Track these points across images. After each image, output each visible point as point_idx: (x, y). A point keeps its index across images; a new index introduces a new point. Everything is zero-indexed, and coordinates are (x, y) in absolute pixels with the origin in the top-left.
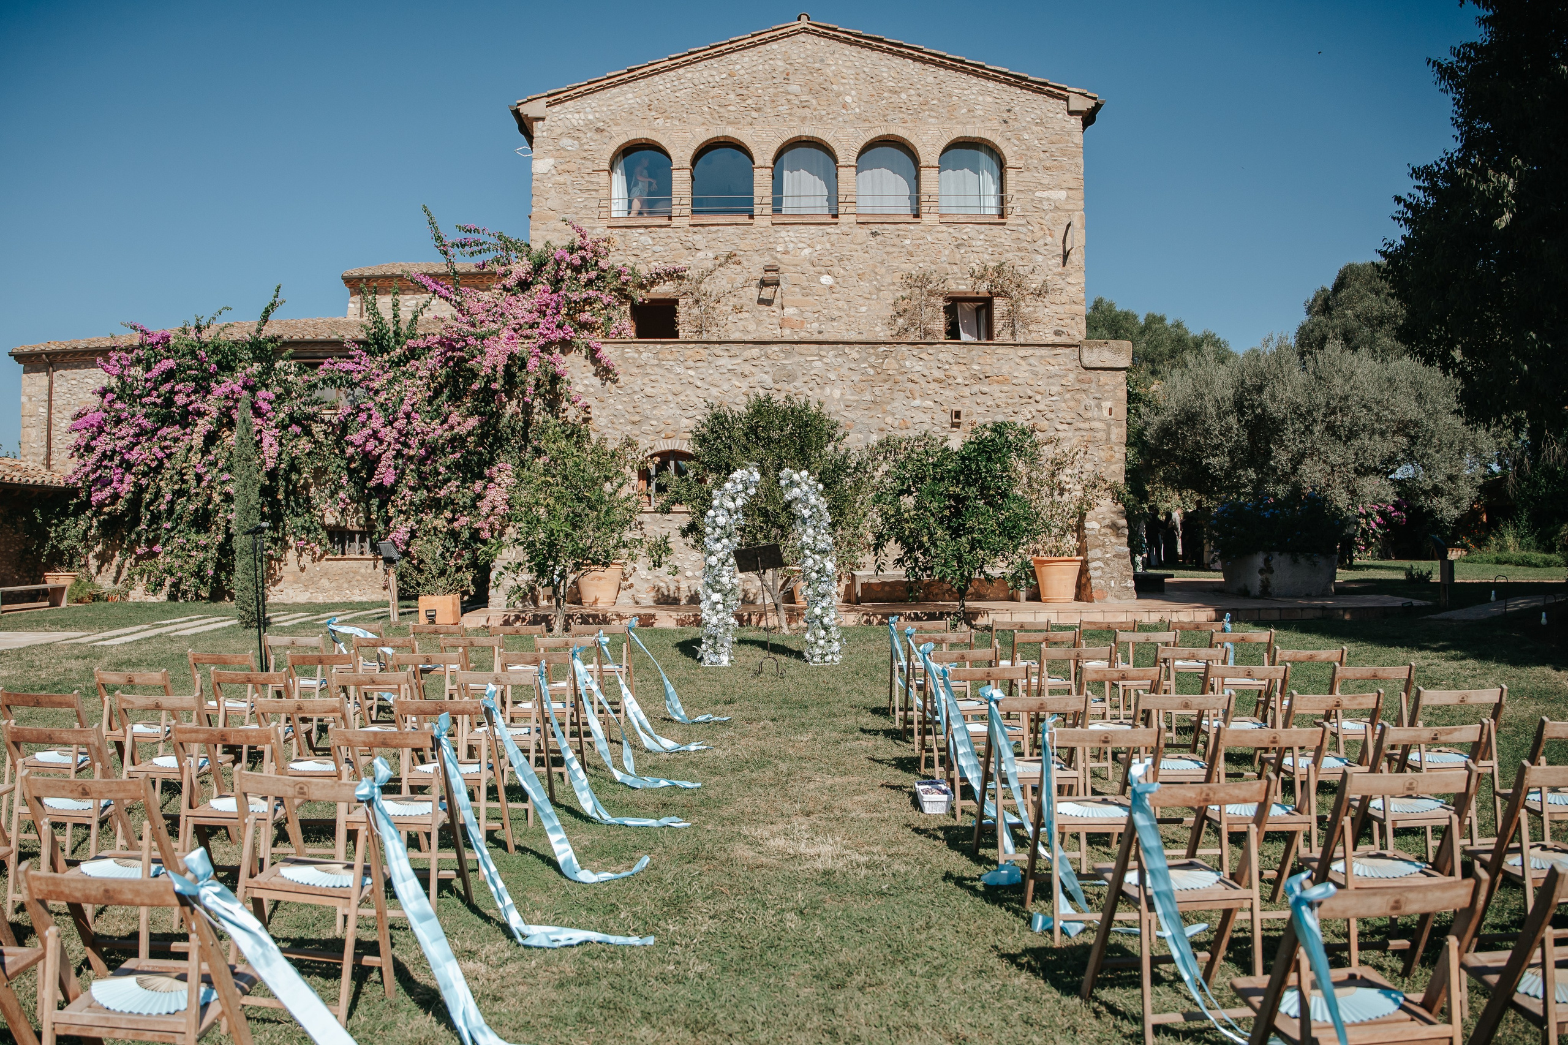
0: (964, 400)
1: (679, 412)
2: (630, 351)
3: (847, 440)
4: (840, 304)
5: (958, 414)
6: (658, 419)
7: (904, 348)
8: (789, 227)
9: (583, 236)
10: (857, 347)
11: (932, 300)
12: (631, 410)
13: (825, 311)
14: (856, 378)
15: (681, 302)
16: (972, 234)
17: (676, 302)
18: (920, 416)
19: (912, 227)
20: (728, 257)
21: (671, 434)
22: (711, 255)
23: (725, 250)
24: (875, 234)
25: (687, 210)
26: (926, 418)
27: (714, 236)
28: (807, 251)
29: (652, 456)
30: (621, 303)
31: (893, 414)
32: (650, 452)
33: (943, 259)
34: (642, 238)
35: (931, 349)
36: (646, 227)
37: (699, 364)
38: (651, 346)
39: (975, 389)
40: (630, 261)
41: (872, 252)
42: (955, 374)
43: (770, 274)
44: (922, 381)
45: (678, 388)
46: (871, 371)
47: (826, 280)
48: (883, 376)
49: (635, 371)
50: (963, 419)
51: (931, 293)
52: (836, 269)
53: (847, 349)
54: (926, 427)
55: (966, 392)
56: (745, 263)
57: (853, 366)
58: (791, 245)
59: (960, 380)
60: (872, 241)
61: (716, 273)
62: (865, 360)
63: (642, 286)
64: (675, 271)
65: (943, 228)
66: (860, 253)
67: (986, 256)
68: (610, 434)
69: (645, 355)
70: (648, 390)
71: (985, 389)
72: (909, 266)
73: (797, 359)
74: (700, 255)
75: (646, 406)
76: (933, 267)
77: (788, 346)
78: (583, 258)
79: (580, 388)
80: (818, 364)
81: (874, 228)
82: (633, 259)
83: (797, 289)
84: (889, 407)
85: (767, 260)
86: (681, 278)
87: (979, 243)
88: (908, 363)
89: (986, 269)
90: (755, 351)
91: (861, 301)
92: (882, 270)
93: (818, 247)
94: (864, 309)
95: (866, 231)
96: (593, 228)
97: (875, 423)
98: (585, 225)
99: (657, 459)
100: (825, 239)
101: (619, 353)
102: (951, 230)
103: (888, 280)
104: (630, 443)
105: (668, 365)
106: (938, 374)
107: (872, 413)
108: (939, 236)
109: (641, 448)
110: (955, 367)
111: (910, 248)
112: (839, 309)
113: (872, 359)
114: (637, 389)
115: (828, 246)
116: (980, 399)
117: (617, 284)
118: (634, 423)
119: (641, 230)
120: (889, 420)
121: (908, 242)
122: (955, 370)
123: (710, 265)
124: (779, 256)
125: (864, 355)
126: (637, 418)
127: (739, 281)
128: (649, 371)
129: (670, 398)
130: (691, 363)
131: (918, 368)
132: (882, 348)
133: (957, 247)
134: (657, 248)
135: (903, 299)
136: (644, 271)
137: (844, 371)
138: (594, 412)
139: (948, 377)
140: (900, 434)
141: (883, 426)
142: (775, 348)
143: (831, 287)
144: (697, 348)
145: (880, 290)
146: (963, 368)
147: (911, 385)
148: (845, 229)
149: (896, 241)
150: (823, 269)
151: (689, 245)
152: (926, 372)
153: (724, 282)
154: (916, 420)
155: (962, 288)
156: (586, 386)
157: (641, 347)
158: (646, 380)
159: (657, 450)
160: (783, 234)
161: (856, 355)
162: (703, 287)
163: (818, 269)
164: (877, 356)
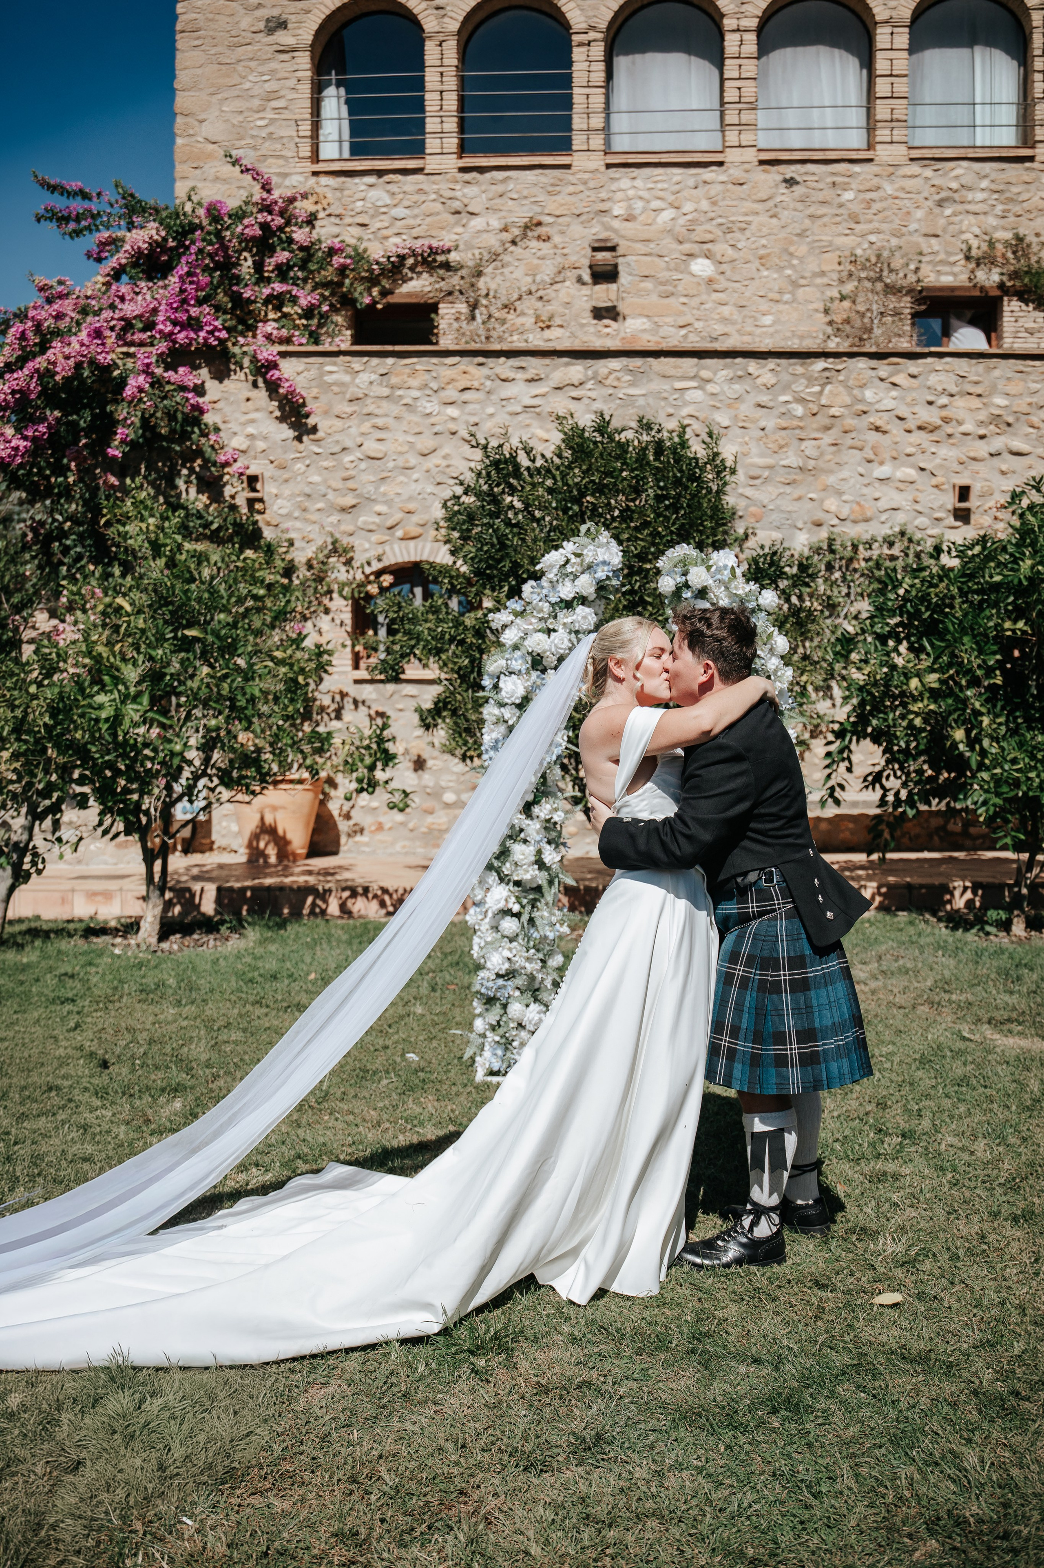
0: (976, 466)
1: (430, 489)
2: (335, 371)
3: (751, 543)
4: (726, 311)
5: (964, 493)
6: (389, 503)
7: (862, 363)
8: (636, 172)
9: (267, 187)
10: (772, 363)
11: (893, 302)
12: (339, 484)
13: (699, 325)
14: (770, 422)
15: (443, 309)
16: (966, 180)
17: (433, 308)
18: (890, 497)
19: (857, 168)
20: (526, 227)
21: (414, 531)
22: (496, 224)
23: (521, 214)
24: (790, 182)
25: (452, 143)
26: (901, 499)
27: (500, 188)
28: (667, 215)
29: (379, 574)
30: (333, 309)
31: (839, 493)
32: (376, 566)
33: (913, 227)
34: (373, 194)
35: (913, 366)
36: (380, 173)
37: (467, 396)
38: (375, 361)
39: (998, 443)
40: (350, 236)
41: (785, 215)
42: (961, 414)
43: (601, 256)
44: (896, 429)
45: (426, 442)
46: (799, 410)
47: (702, 267)
48: (822, 420)
49: (349, 409)
50: (972, 503)
51: (891, 290)
52: (720, 248)
53: (752, 366)
54: (900, 518)
55: (982, 449)
56: (557, 239)
57: (764, 399)
58: (639, 205)
59: (968, 427)
60: (784, 194)
61: (506, 258)
62: (786, 388)
63: (373, 281)
64: (433, 251)
65: (915, 168)
66: (763, 218)
67: (992, 221)
68: (296, 529)
69: (364, 378)
70: (372, 447)
71: (1018, 445)
72: (849, 241)
73: (657, 385)
74: (477, 223)
75: (366, 478)
76: (894, 242)
77: (638, 362)
78: (264, 226)
79: (239, 442)
80: (698, 395)
81: (790, 171)
82: (356, 231)
83: (648, 285)
84: (831, 480)
85: (597, 231)
86: (446, 266)
87: (980, 196)
88: (869, 394)
89: (991, 244)
90: (576, 370)
91: (764, 306)
92: (802, 249)
93: (688, 207)
94: (768, 320)
95: (775, 174)
96: (285, 175)
97: (804, 512)
98: (269, 169)
99: (387, 580)
100: (699, 192)
101: (313, 373)
102: (928, 172)
103: (813, 266)
104: (336, 549)
105: (409, 396)
106: (930, 416)
107: (797, 493)
108: (909, 184)
109: (359, 558)
110: (959, 402)
111: (856, 208)
112: (725, 320)
113: (800, 386)
114: (348, 443)
115: (705, 205)
116: (1008, 463)
117: (328, 274)
118: (343, 510)
119: (371, 179)
120: (832, 504)
121: (849, 195)
122: (960, 407)
123: (493, 241)
124: (616, 224)
125: (785, 377)
126: (349, 501)
127: (547, 271)
128: (371, 408)
129: (413, 460)
130: (451, 393)
131: (888, 404)
132: (820, 364)
133: (940, 204)
134: (399, 212)
135: (843, 298)
136: (377, 252)
137: (746, 409)
138: (267, 489)
139: (946, 420)
140: (853, 531)
141: (820, 516)
142: (615, 364)
143: (710, 281)
144: (465, 363)
145: (795, 285)
146: (976, 403)
147: (874, 436)
148: (736, 173)
149: (827, 194)
150: (696, 248)
151: (457, 205)
152: (903, 411)
153: (519, 273)
154: (883, 504)
155: (947, 280)
156: (251, 436)
157: (357, 363)
158: (366, 427)
159: (386, 563)
160: (625, 183)
161: (768, 378)
162: (481, 283)
163: (687, 247)
164: (811, 381)
